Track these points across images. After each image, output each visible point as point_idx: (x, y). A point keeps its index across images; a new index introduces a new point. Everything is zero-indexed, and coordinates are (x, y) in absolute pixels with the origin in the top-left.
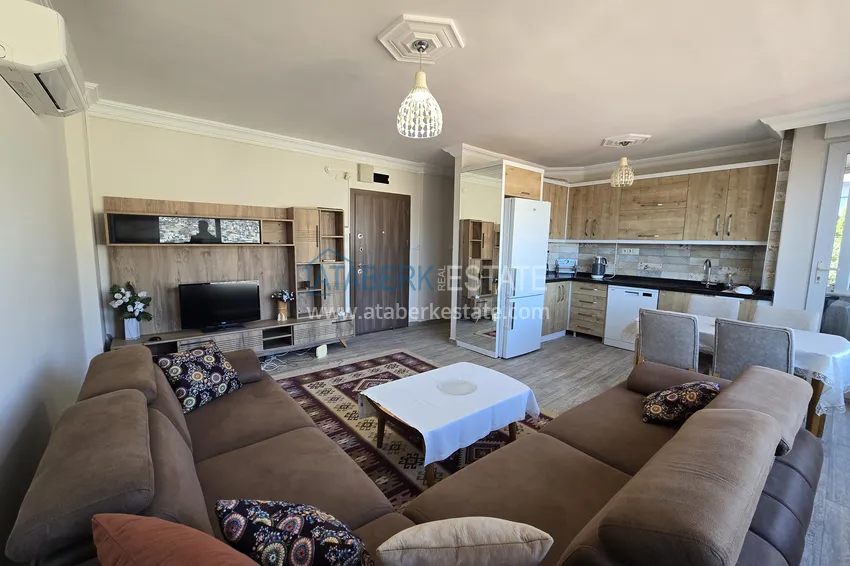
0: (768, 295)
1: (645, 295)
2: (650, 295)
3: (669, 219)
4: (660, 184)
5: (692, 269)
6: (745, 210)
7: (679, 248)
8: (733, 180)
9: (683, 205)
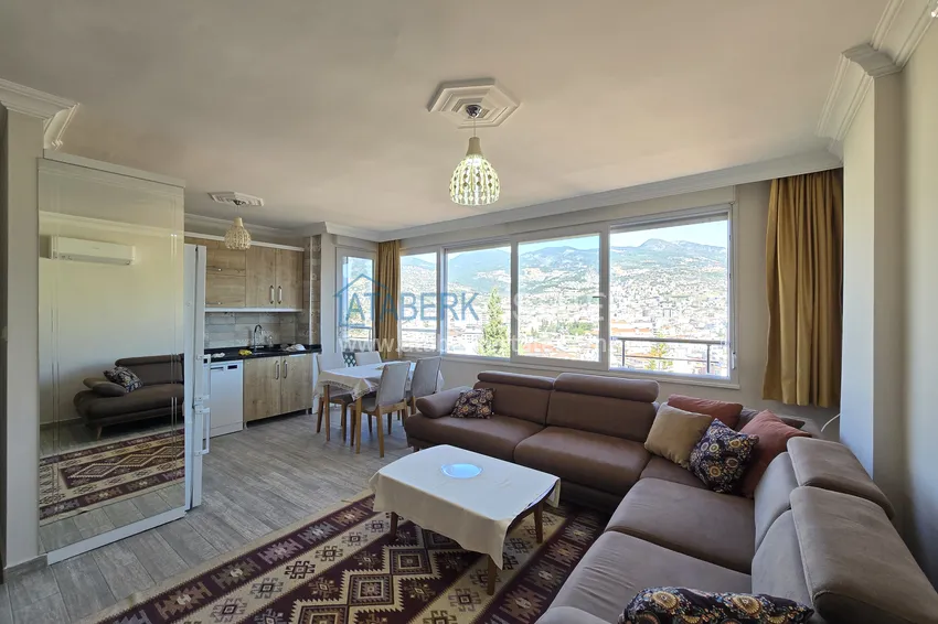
0: (317, 348)
1: (230, 367)
2: (235, 367)
3: (232, 287)
4: (219, 248)
5: (237, 335)
6: (288, 283)
7: (223, 315)
8: (279, 257)
9: (242, 273)
